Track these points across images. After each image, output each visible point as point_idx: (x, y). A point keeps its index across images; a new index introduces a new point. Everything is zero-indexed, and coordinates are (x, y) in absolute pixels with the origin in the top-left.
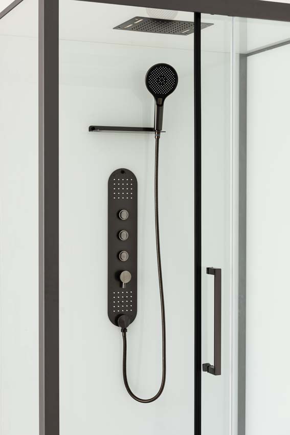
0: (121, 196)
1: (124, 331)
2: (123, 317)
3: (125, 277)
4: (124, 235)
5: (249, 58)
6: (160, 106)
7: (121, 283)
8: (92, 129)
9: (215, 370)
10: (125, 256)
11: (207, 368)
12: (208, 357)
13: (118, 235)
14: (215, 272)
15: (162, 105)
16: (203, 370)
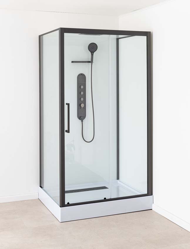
0: (81, 81)
1: (82, 121)
2: (82, 117)
3: (82, 105)
4: (82, 93)
5: (119, 40)
6: (92, 55)
7: (81, 107)
8: (72, 62)
9: (68, 131)
10: (82, 99)
11: (66, 131)
12: (66, 128)
13: (80, 93)
14: (68, 104)
15: (93, 55)
16: (66, 132)
